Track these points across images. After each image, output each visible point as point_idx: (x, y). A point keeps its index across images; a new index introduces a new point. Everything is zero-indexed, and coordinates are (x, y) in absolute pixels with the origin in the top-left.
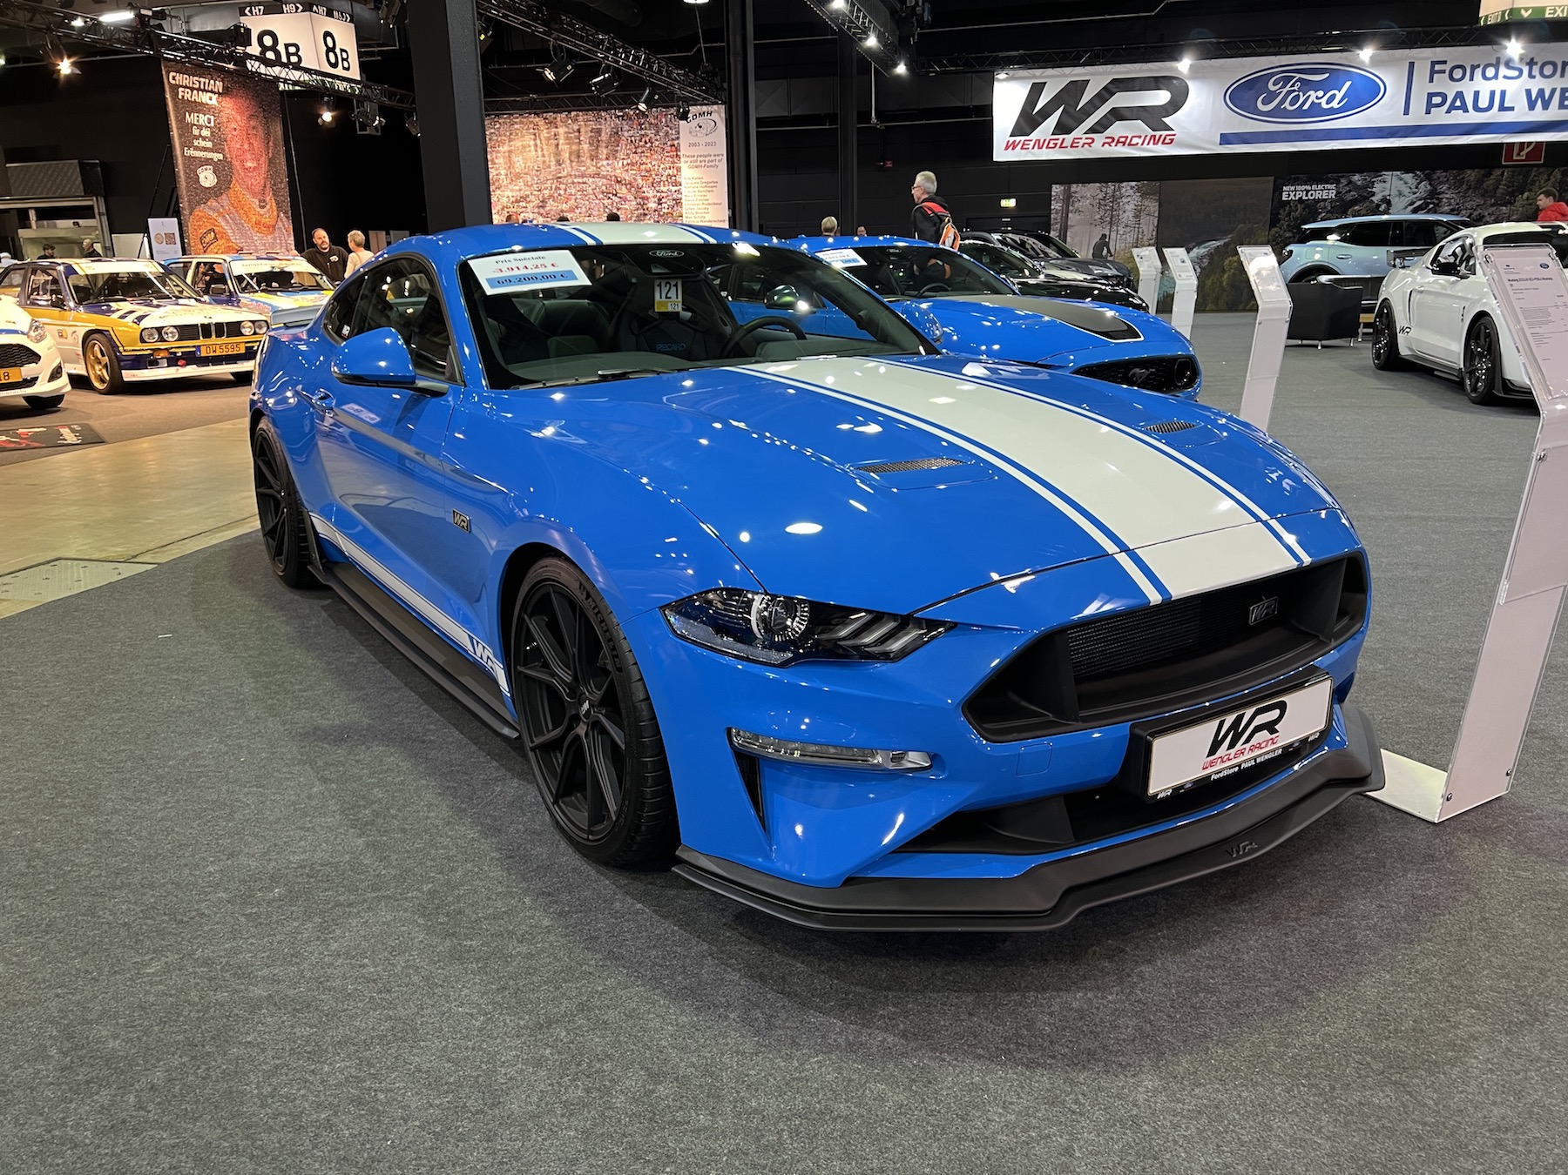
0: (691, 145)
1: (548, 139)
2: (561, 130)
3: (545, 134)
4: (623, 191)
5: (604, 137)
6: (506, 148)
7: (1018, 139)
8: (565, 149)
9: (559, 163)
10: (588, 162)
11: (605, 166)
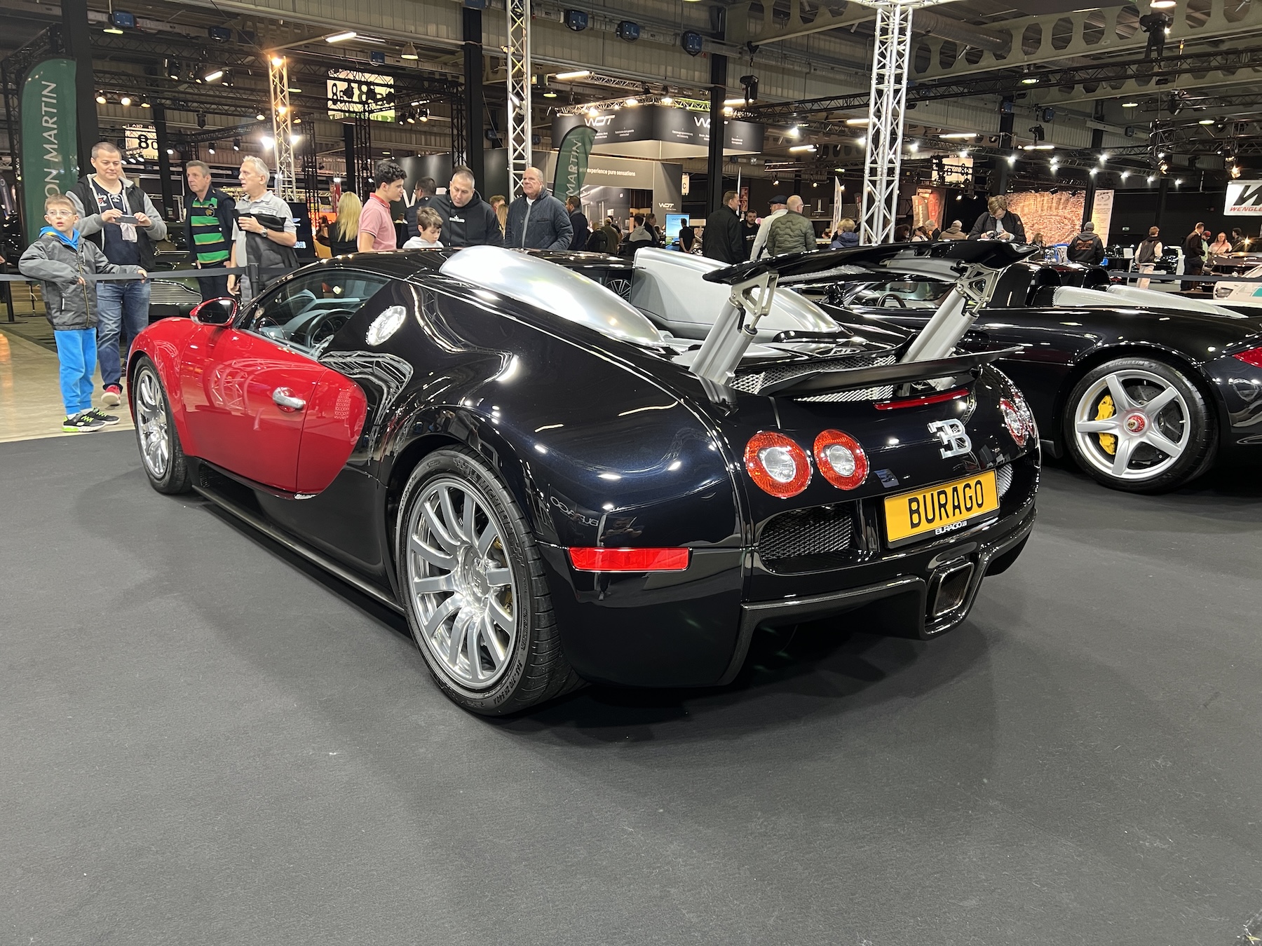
0: (1098, 205)
1: (1040, 201)
2: (1046, 198)
3: (1039, 200)
4: (1066, 222)
5: (1062, 201)
6: (1022, 204)
7: (1236, 206)
8: (1046, 205)
9: (1042, 210)
10: (1054, 210)
11: (1061, 212)
